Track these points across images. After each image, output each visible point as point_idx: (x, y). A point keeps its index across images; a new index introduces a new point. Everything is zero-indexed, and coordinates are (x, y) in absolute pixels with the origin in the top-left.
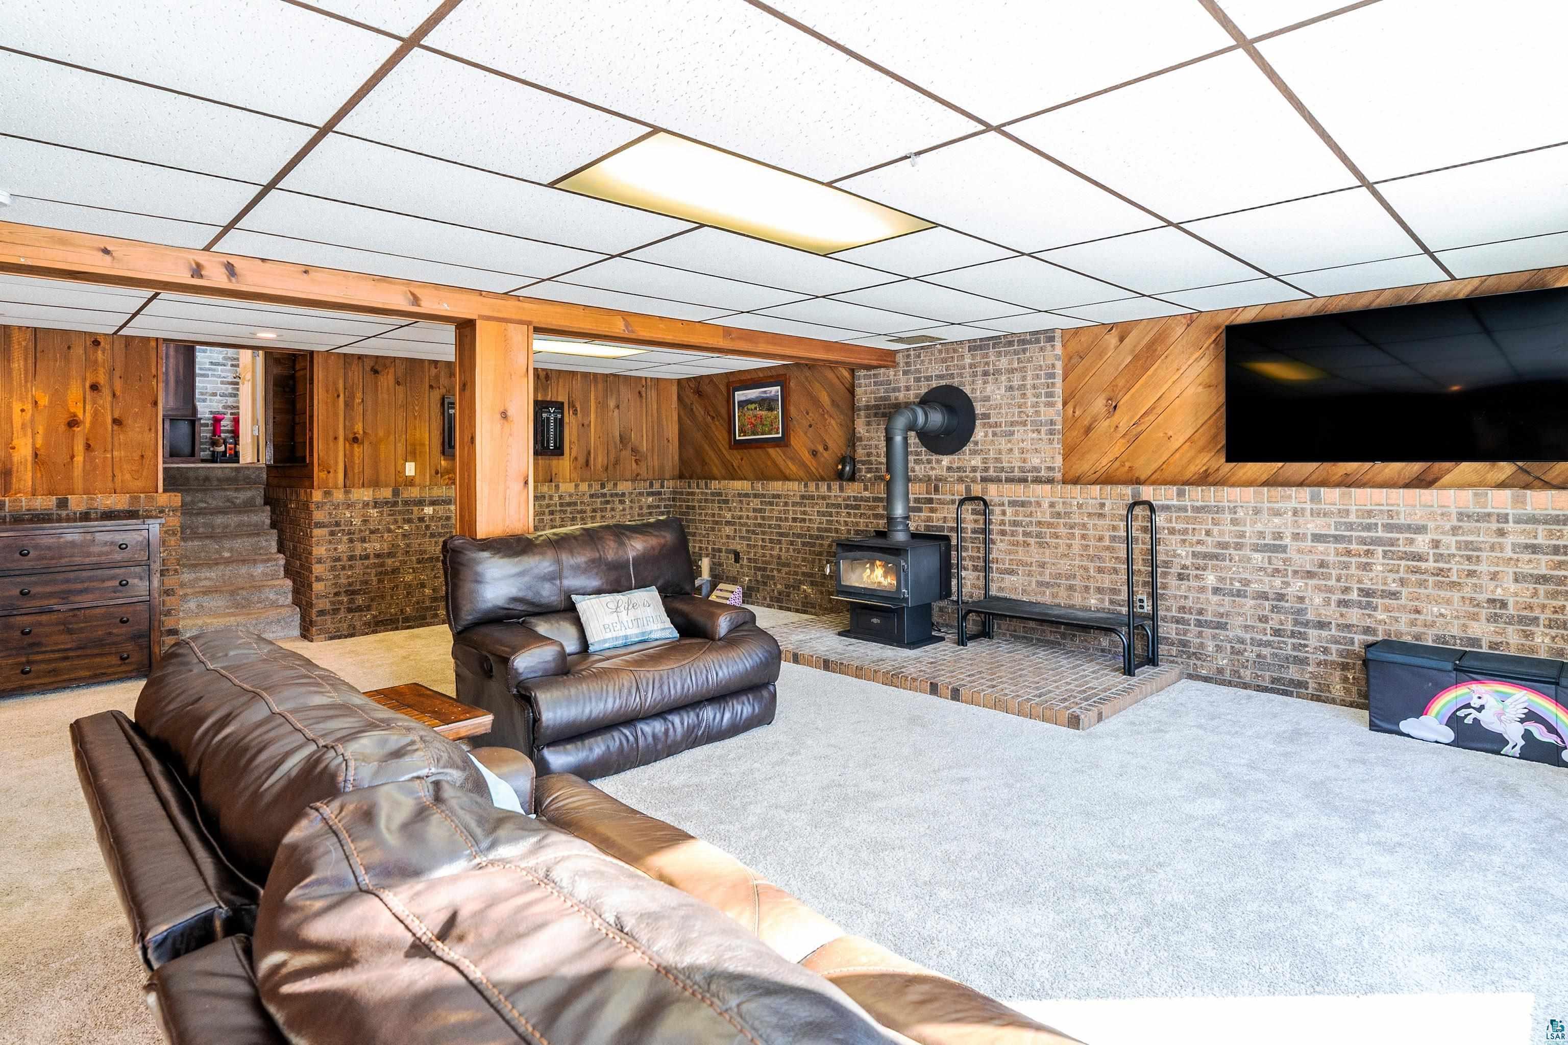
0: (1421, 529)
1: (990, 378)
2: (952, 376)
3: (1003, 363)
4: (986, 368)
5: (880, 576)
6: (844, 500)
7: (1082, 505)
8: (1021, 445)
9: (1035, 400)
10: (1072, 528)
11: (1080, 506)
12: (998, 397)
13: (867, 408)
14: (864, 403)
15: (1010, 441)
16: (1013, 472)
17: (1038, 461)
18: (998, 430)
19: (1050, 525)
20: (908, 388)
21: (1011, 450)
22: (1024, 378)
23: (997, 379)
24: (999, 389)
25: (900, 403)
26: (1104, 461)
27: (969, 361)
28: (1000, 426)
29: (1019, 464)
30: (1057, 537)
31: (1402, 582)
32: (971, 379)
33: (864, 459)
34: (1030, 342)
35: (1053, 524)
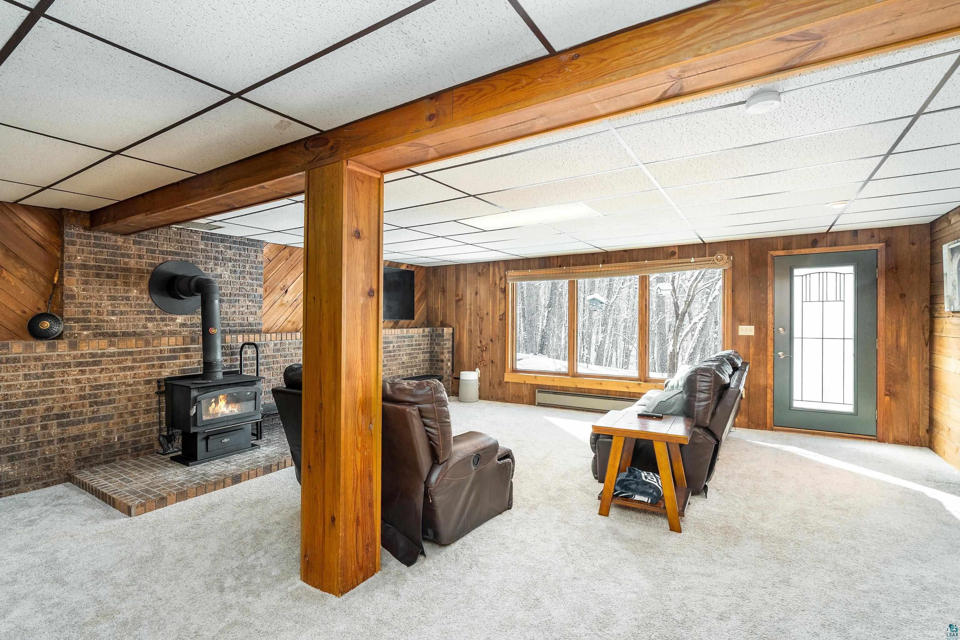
0: (391, 342)
1: (220, 262)
2: (187, 255)
3: (229, 254)
4: (217, 255)
5: (222, 407)
6: (74, 358)
7: (291, 343)
8: (242, 309)
9: (250, 281)
10: (285, 357)
11: (290, 344)
12: (227, 276)
13: (84, 266)
14: (80, 262)
15: (233, 306)
16: (236, 326)
17: (253, 319)
18: (225, 298)
19: (274, 357)
20: (140, 257)
21: (235, 312)
22: (244, 267)
23: (225, 264)
24: (227, 271)
25: (130, 268)
26: (282, 320)
27: (203, 247)
28: (227, 296)
29: (240, 321)
30: (278, 363)
31: (387, 360)
32: (204, 260)
33: (77, 316)
34: (248, 245)
35: (275, 356)
